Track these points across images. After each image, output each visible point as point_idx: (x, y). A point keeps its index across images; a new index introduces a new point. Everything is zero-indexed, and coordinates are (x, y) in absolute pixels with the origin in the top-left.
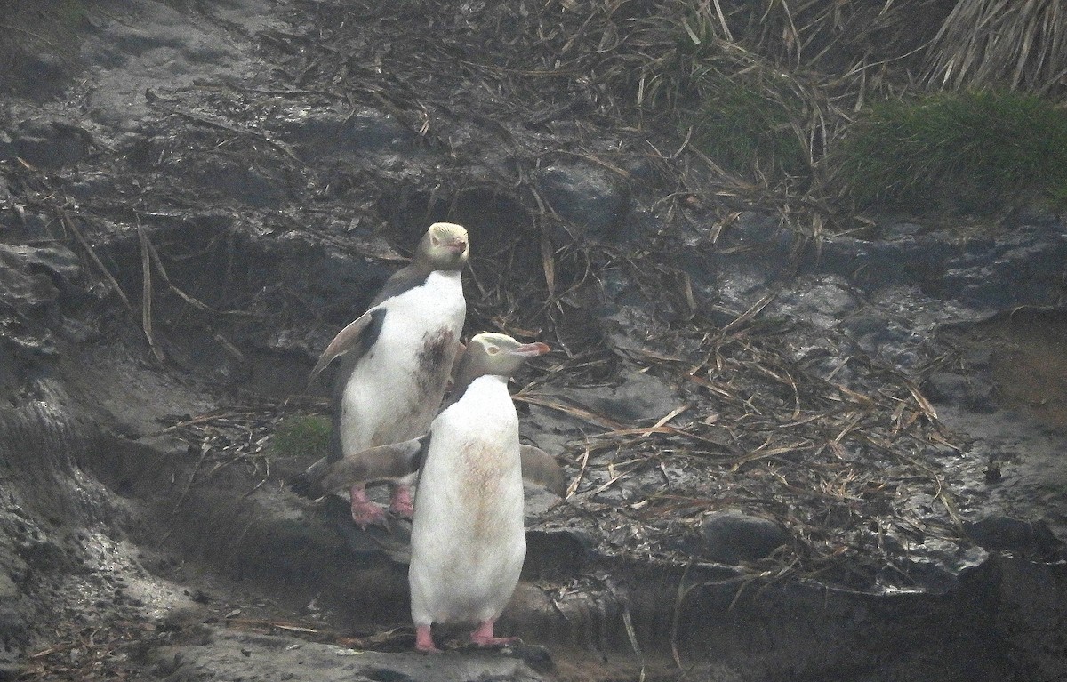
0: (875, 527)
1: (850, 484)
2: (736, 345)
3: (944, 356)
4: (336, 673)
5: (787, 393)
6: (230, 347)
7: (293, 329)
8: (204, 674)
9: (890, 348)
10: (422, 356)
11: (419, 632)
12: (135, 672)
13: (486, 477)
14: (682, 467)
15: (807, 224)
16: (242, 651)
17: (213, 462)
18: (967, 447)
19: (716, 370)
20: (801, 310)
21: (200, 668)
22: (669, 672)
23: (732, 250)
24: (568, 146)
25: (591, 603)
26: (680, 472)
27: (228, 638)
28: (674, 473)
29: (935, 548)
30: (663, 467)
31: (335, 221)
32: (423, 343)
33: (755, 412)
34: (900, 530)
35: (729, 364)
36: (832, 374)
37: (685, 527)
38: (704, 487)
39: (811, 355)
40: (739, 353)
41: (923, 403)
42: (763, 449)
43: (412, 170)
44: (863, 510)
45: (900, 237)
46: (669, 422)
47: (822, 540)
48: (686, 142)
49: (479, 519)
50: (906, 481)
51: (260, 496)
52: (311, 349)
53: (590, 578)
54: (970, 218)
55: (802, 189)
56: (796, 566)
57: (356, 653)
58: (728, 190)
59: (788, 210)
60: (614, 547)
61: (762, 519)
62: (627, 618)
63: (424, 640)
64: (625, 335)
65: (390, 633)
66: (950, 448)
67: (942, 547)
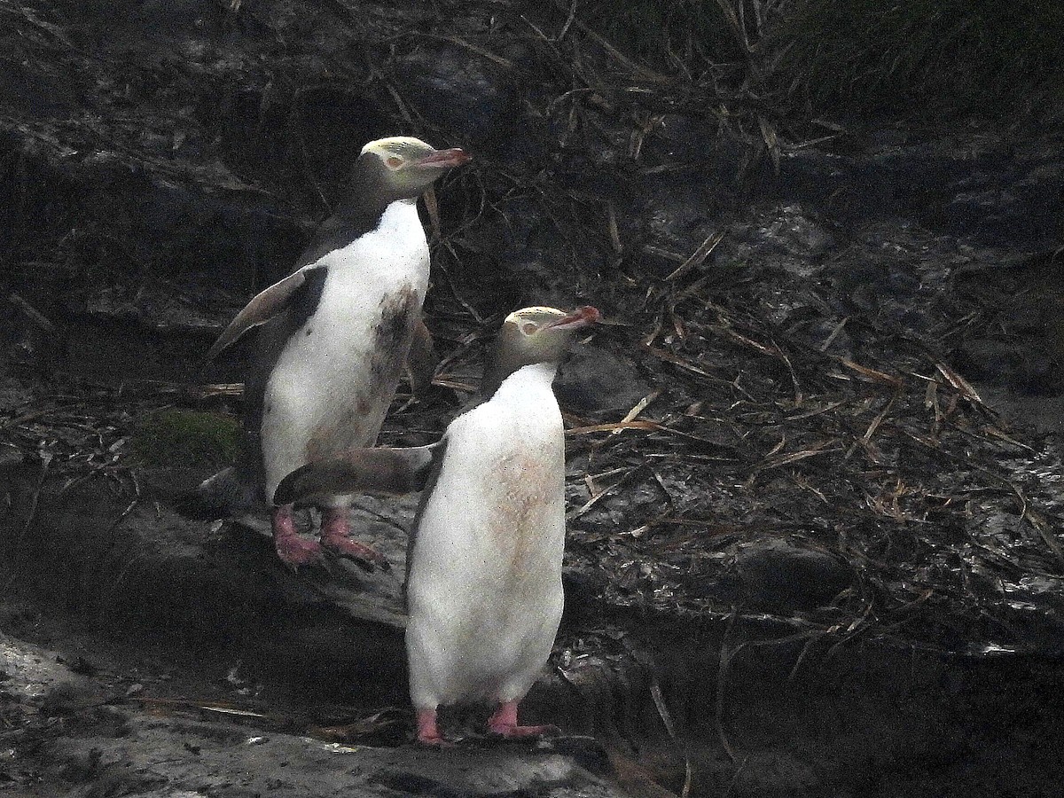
0: (955, 560)
1: (902, 500)
2: (693, 302)
3: (972, 316)
4: (339, 780)
5: (778, 371)
6: (31, 311)
7: (118, 287)
8: (153, 781)
9: (894, 305)
10: (379, 330)
11: (423, 718)
12: (36, 775)
13: (528, 504)
14: (684, 479)
15: (754, 130)
16: (187, 746)
17: (61, 477)
18: (1039, 447)
19: (677, 339)
20: (763, 252)
21: (142, 772)
22: (721, 766)
23: (661, 168)
24: (425, 25)
25: (608, 672)
26: (682, 485)
27: (152, 727)
28: (674, 487)
29: (1041, 590)
30: (659, 478)
31: (151, 137)
32: (380, 311)
33: (747, 399)
34: (987, 564)
35: (693, 330)
36: (827, 342)
37: (716, 564)
38: (721, 507)
39: (795, 315)
40: (700, 313)
41: (956, 380)
42: (781, 451)
43: (230, 60)
44: (934, 536)
45: (885, 150)
46: (641, 413)
47: (897, 580)
48: (572, 17)
49: (515, 563)
50: (974, 494)
51: (135, 524)
52: (145, 314)
53: (599, 636)
54: (973, 123)
55: (734, 82)
56: (869, 617)
57: (350, 750)
58: (638, 83)
59: (725, 111)
60: (625, 592)
61: (814, 552)
62: (656, 691)
63: (428, 730)
64: (547, 288)
65: (374, 718)
66: (1016, 446)
67: (1051, 588)
